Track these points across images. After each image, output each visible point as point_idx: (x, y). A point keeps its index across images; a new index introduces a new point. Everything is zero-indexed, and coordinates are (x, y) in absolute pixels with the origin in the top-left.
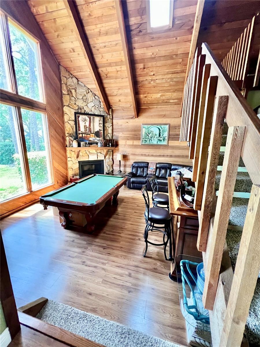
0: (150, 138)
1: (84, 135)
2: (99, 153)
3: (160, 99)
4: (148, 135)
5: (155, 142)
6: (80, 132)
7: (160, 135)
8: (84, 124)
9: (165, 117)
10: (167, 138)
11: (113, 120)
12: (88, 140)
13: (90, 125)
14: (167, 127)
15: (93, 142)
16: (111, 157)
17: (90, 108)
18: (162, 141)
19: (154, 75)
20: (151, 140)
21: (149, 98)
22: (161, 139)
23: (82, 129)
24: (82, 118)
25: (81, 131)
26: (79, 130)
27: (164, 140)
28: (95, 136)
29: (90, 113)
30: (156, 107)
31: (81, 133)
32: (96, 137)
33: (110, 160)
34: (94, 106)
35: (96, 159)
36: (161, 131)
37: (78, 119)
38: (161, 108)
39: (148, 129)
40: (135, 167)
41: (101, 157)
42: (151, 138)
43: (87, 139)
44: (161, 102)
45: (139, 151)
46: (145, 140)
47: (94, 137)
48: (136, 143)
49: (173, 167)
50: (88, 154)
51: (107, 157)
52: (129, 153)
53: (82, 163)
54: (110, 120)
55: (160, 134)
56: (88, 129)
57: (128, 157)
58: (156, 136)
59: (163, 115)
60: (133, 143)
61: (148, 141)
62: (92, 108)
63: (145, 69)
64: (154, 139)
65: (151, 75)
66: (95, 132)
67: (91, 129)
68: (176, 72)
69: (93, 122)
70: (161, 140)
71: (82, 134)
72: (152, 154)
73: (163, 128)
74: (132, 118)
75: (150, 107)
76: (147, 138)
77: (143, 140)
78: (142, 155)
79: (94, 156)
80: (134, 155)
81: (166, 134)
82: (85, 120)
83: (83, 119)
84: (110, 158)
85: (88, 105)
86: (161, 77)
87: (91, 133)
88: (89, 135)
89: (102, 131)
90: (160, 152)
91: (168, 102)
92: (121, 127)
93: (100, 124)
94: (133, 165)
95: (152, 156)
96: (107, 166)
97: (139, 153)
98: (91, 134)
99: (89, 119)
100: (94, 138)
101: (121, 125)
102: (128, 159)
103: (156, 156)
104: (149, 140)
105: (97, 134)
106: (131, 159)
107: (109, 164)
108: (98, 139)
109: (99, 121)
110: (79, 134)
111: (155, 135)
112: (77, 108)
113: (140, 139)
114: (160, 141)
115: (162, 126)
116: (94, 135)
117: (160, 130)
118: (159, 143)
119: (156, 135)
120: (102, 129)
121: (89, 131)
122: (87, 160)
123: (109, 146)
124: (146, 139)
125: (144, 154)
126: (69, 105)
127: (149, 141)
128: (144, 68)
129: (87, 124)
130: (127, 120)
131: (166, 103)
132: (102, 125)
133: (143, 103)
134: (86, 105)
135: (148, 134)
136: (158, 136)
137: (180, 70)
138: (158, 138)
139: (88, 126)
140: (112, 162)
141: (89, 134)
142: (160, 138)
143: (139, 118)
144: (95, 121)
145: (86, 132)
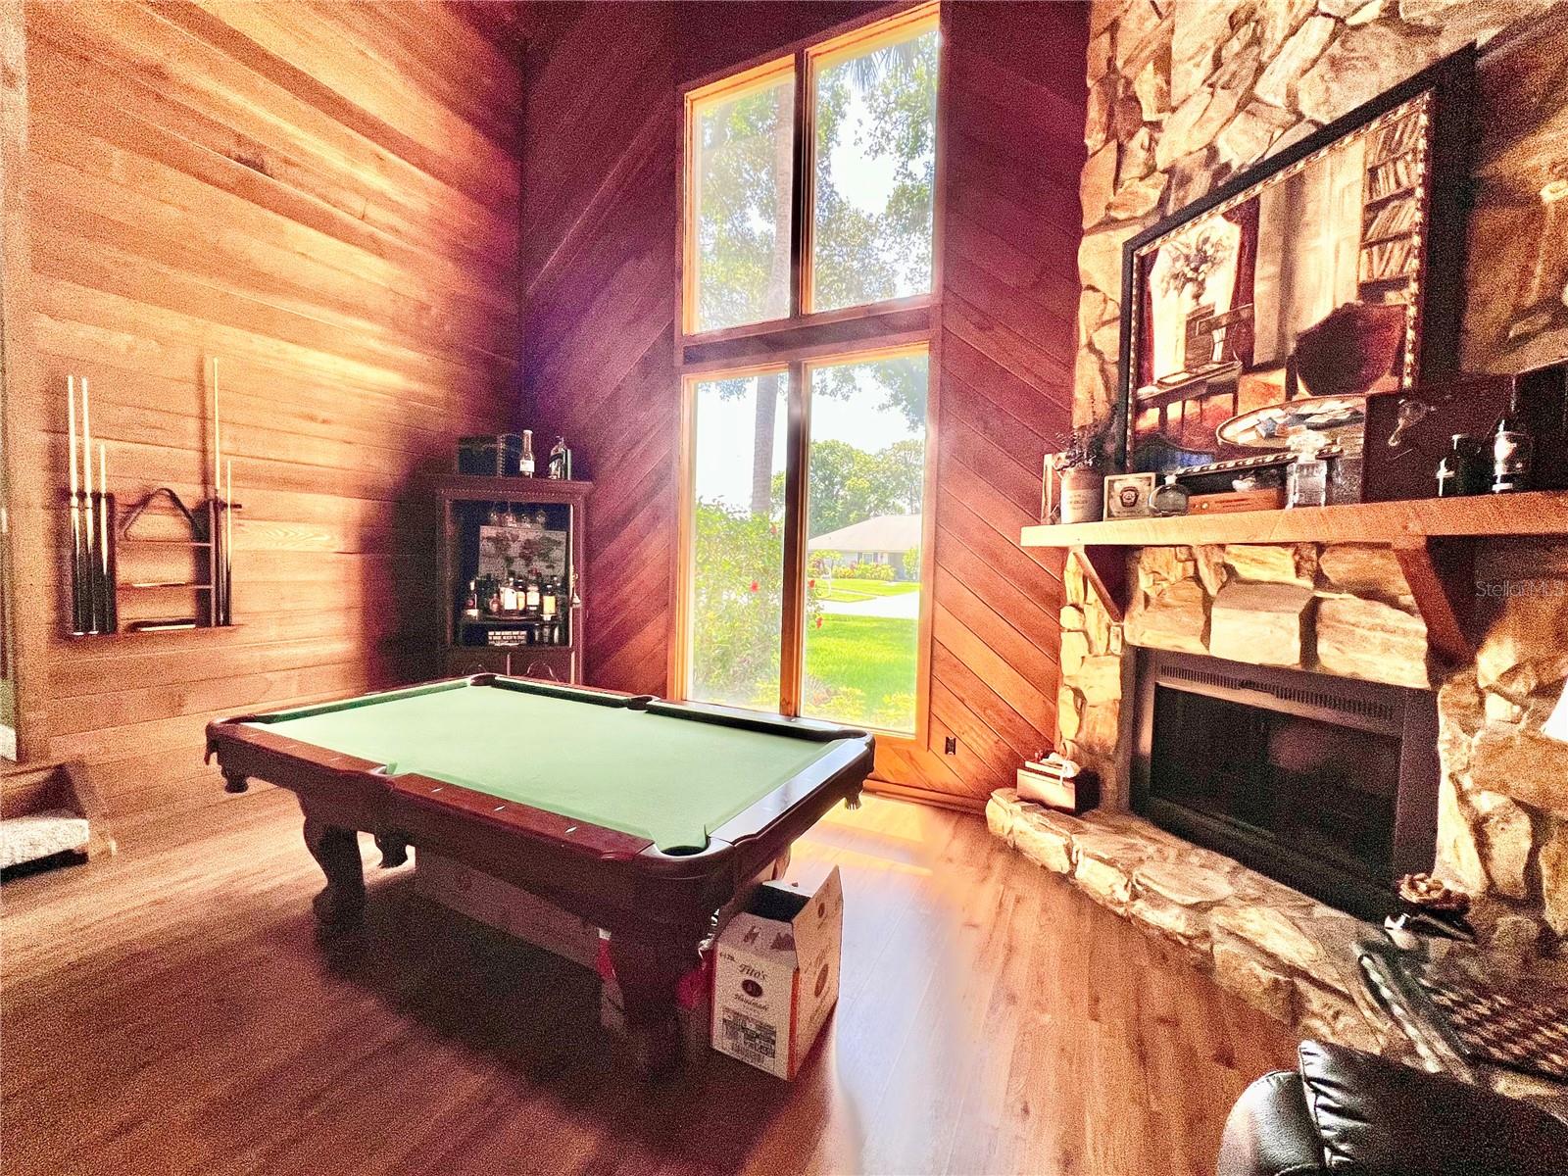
1: (1175, 410)
2: (1347, 586)
6: (1145, 392)
8: (1192, 306)
12: (1210, 447)
13: (1243, 290)
15: (1246, 461)
17: (1283, 100)
23: (1169, 360)
24: (1178, 258)
25: (1156, 377)
26: (1143, 378)
28: (1291, 389)
29: (1269, 155)
31: (1157, 401)
32: (1302, 391)
37: (1145, 286)
41: (1376, 653)
43: (1201, 438)
47: (1281, 399)
50: (1212, 591)
56: (1218, 335)
62: (1303, 82)
66: (1305, 338)
67: (1250, 321)
69: (1277, 242)
71: (1164, 400)
82: (1204, 260)
83: (1181, 265)
85: (1259, 87)
87: (1249, 369)
88: (1225, 399)
93: (1382, 217)
98: (1250, 381)
99: (1237, 231)
100: (1277, 414)
108: (1331, 407)
109: (1376, 172)
110: (1142, 409)
112: (1156, 196)
116: (1280, 376)
120: (1403, 259)
121: (1228, 357)
122: (1194, 646)
123: (1475, 479)
126: (1111, 214)
129: (1219, 292)
132: (1410, 213)
134: (1237, 103)
139: (1224, 306)
141: (1231, 387)
144: (1308, 215)
145: (1200, 371)
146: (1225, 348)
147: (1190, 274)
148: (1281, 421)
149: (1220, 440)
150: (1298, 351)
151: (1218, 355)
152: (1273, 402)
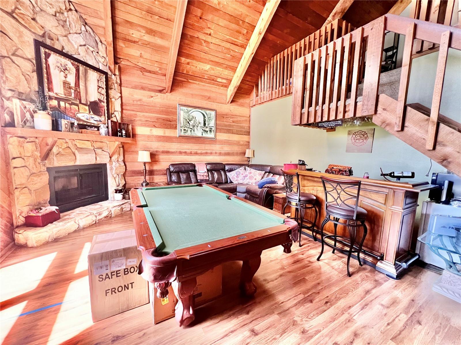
0: (191, 127)
1: (62, 104)
2: (98, 148)
3: (206, 73)
4: (188, 123)
5: (198, 133)
6: (51, 94)
7: (205, 124)
8: (64, 79)
9: (209, 100)
10: (214, 129)
11: (122, 88)
12: (74, 117)
13: (77, 84)
14: (213, 113)
15: (85, 123)
16: (122, 158)
17: (76, 47)
18: (209, 132)
19: (210, 35)
20: (194, 131)
21: (192, 67)
22: (207, 129)
23: (58, 89)
24: (58, 62)
25: (55, 91)
26: (50, 89)
27: (211, 131)
28: (90, 112)
29: (75, 56)
30: (198, 82)
31: (56, 98)
32: (92, 113)
33: (120, 164)
34: (85, 45)
35: (93, 162)
36: (206, 119)
37: (46, 60)
38: (204, 86)
39: (188, 114)
40: (175, 172)
41: (103, 159)
42: (194, 126)
43: (71, 114)
44: (206, 78)
45: (174, 147)
46: (185, 130)
47: (88, 112)
48: (169, 133)
49: (227, 168)
50: (73, 150)
51: (114, 158)
52: (157, 150)
53: (56, 172)
54: (116, 85)
55: (205, 121)
56: (73, 91)
57: (157, 157)
58: (199, 125)
59: (207, 96)
60: (164, 133)
61: (189, 131)
62: (80, 47)
63: (201, 20)
64: (197, 129)
65: (207, 34)
66: (91, 103)
67: (80, 92)
68: (236, 43)
69: (84, 79)
70: (207, 131)
71: (59, 99)
72: (196, 151)
73: (208, 114)
74: (161, 91)
75: (189, 81)
76: (187, 126)
77: (181, 130)
78: (181, 153)
79: (89, 155)
80: (167, 152)
81: (212, 123)
82: (66, 69)
83: (59, 65)
84: (120, 160)
85: (69, 36)
86: (217, 42)
87: (80, 103)
88: (76, 107)
89: (104, 102)
90: (206, 148)
91: (215, 80)
92: (139, 103)
93: (100, 89)
94: (169, 169)
95: (196, 153)
96: (115, 176)
97: (176, 150)
98: (81, 106)
99: (75, 69)
100: (88, 115)
101: (140, 100)
102: (157, 160)
103: (201, 154)
104: (191, 129)
105: (94, 107)
106: (161, 160)
107: (118, 172)
108: (97, 118)
109: (98, 80)
110: (51, 98)
111: (198, 123)
112: (41, 33)
113: (176, 128)
114: (205, 133)
115: (208, 112)
116: (87, 108)
117: (205, 117)
118: (205, 135)
119: (200, 123)
120: (104, 98)
121: (75, 98)
122: (71, 164)
123: (122, 136)
124: (186, 128)
125: (184, 151)
126: (14, 15)
127: (191, 131)
128: (201, 18)
129: (71, 79)
130: (153, 94)
131: (212, 81)
132: (104, 92)
133: (180, 72)
134: (64, 34)
135: (188, 120)
136: (202, 125)
137: (241, 43)
138: (203, 128)
139: (73, 85)
140: (124, 166)
141: (77, 105)
142: (205, 129)
143: (173, 93)
144: (89, 79)
145: (69, 97)
146: (74, 95)
147: (63, 70)
148: (89, 117)
149: (76, 116)
150: (90, 104)
151: (73, 95)
152: (87, 112)
